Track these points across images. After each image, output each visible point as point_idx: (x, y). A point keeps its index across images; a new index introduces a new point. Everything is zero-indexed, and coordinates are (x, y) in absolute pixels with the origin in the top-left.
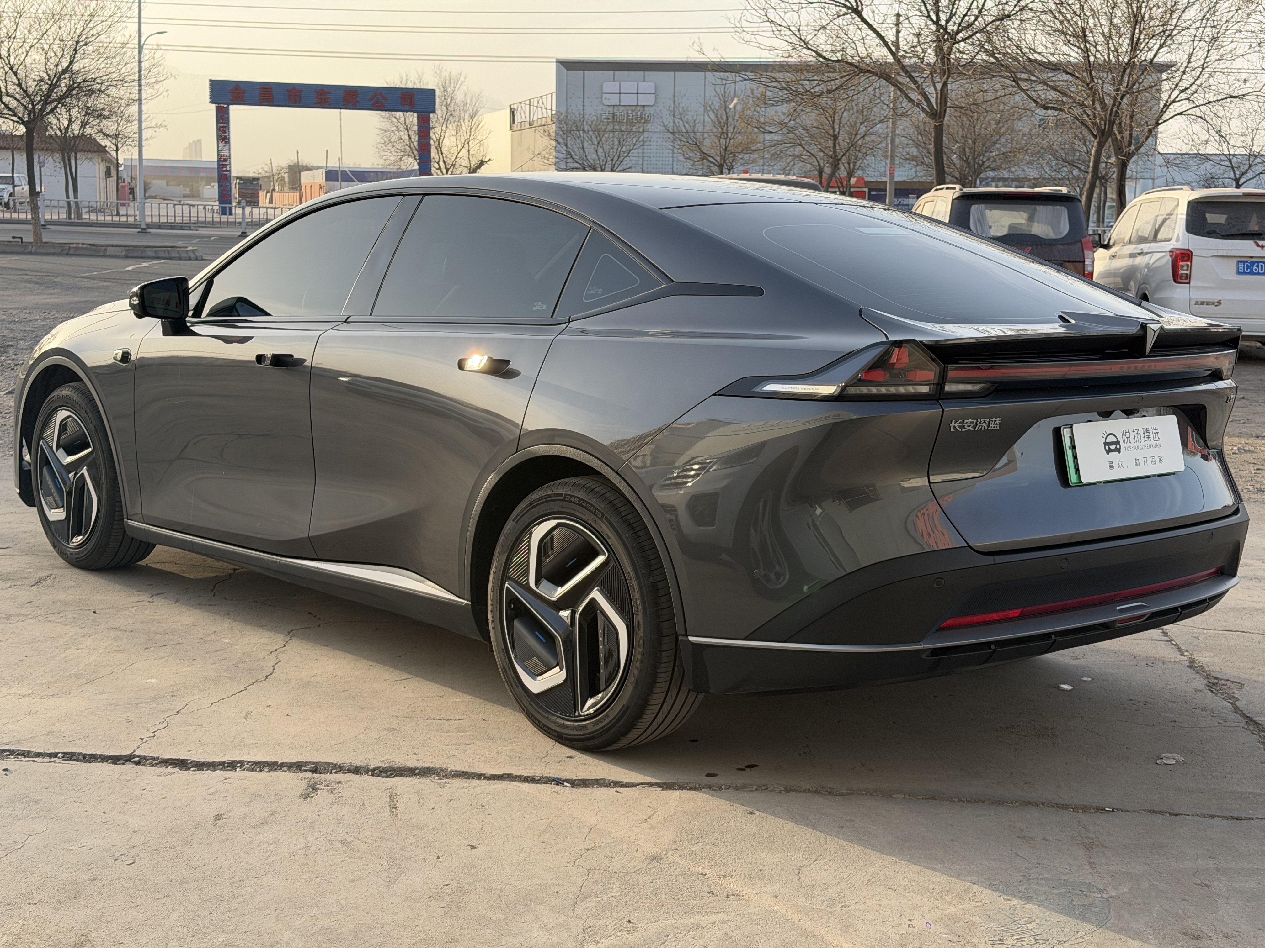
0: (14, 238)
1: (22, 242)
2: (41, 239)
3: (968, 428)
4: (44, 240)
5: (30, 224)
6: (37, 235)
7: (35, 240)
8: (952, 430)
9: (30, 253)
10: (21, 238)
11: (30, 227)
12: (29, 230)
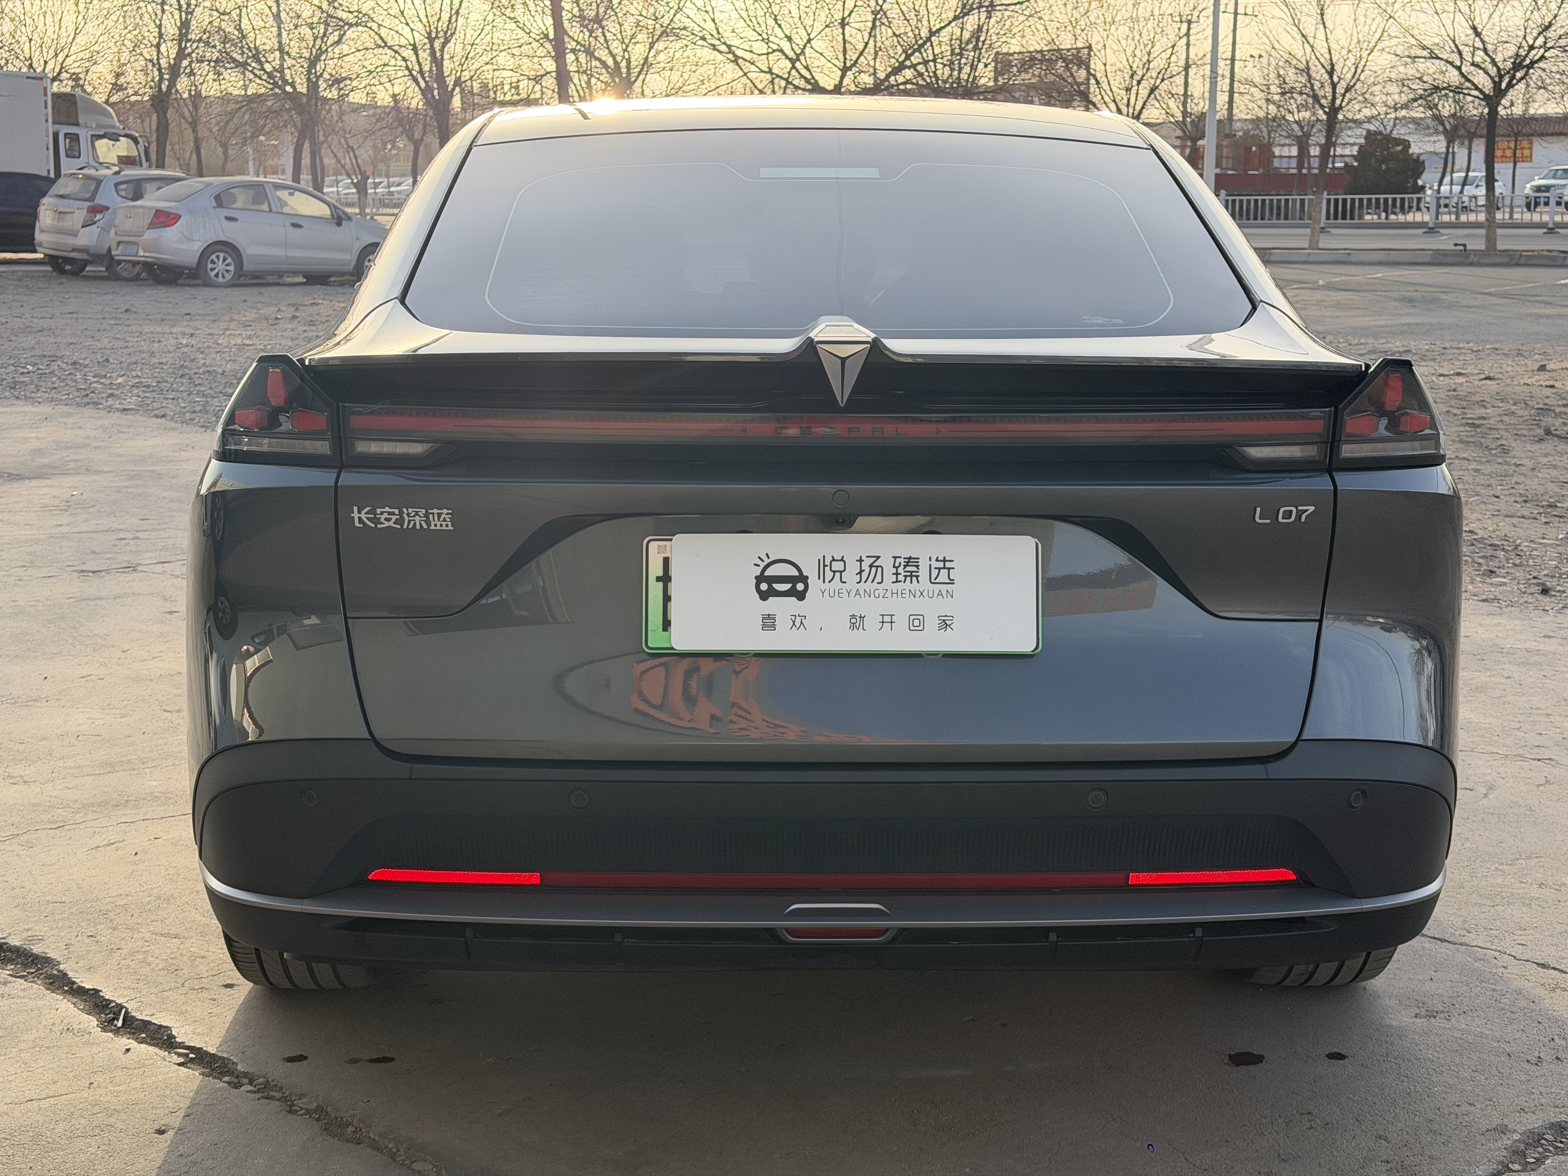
0: (1456, 245)
1: (1465, 250)
2: (1495, 245)
3: (387, 524)
4: (1500, 247)
5: (1483, 227)
6: (1491, 240)
7: (1488, 248)
8: (357, 524)
9: (1471, 264)
10: (1465, 245)
11: (1483, 232)
12: (1480, 236)
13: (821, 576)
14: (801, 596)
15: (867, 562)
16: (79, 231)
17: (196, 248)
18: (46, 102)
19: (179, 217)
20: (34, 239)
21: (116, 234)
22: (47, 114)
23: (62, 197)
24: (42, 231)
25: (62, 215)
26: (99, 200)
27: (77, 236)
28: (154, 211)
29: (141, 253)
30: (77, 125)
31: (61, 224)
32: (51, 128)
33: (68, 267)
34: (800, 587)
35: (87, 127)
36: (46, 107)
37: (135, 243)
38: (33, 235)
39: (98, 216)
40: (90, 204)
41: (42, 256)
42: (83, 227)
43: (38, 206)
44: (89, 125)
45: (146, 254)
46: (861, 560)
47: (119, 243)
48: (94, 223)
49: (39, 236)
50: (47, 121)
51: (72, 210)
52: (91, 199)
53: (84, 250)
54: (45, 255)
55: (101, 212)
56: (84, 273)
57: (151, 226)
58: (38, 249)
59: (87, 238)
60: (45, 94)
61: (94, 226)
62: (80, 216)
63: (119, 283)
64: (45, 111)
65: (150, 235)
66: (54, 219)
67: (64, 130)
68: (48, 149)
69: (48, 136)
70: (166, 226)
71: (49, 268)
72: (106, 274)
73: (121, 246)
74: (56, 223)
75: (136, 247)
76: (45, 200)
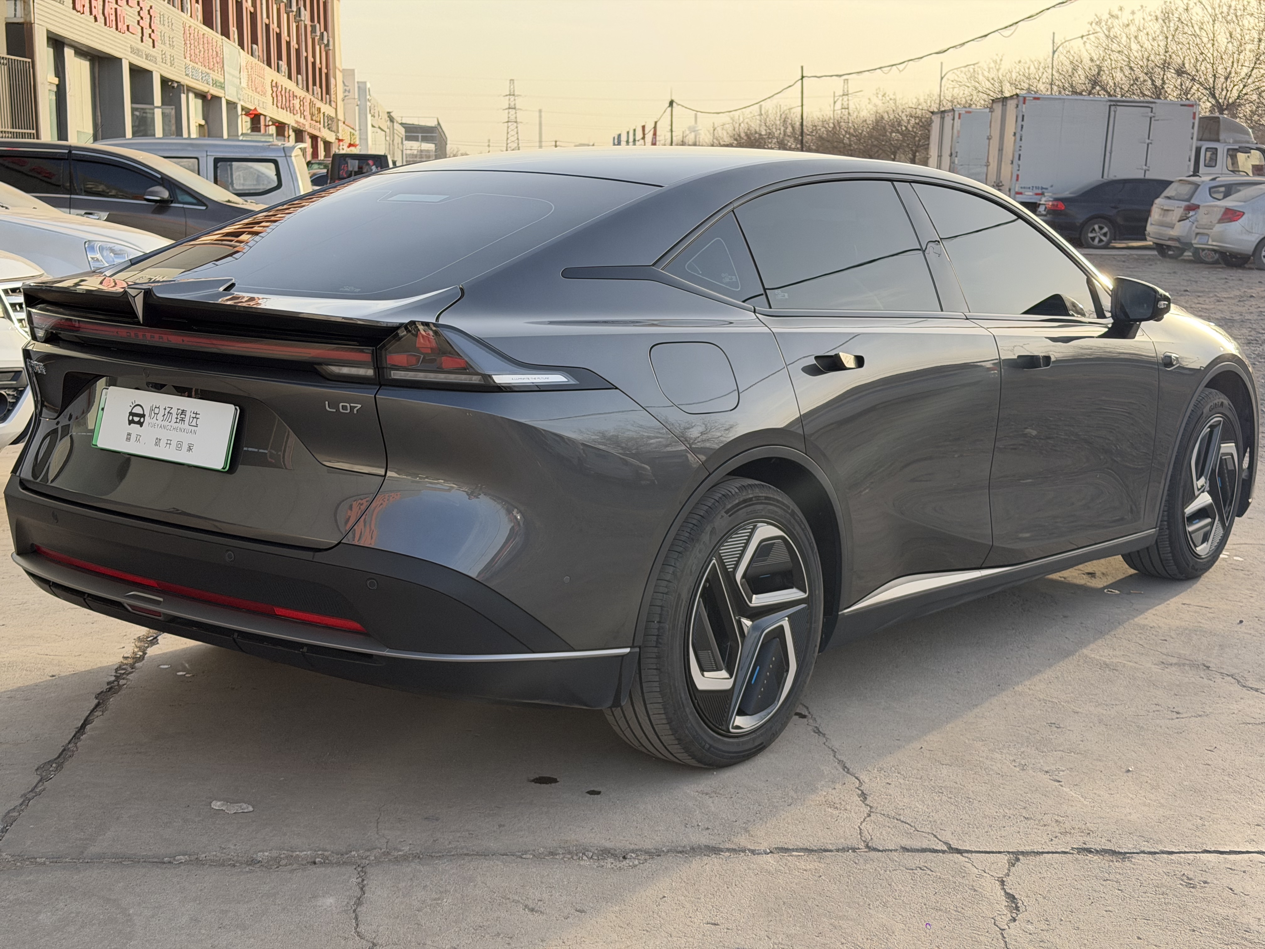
13: (150, 416)
14: (141, 424)
15: (168, 410)
16: (1175, 225)
17: (1253, 239)
18: (1194, 124)
19: (1244, 213)
20: (1145, 230)
21: (1196, 227)
22: (1193, 134)
23: (1169, 198)
24: (1152, 224)
25: (1166, 212)
26: (1194, 201)
27: (1173, 228)
28: (1223, 210)
29: (1210, 242)
30: (1218, 140)
31: (1164, 219)
32: (1195, 143)
33: (1170, 253)
34: (142, 420)
35: (1225, 142)
36: (1193, 128)
37: (1207, 235)
38: (1145, 227)
39: (1191, 213)
40: (1187, 203)
41: (1151, 243)
42: (1179, 221)
43: (1152, 205)
44: (1227, 141)
45: (1214, 243)
46: (165, 409)
47: (1197, 234)
48: (1188, 218)
49: (1149, 228)
50: (1192, 138)
51: (1173, 209)
52: (1188, 200)
53: (1177, 239)
54: (1154, 243)
55: (1194, 210)
56: (1182, 258)
57: (1221, 221)
58: (1148, 238)
59: (1180, 230)
60: (1194, 118)
61: (1188, 221)
62: (1178, 213)
63: (1201, 265)
64: (1192, 131)
65: (1218, 228)
66: (1160, 215)
67: (1205, 145)
68: (1190, 161)
69: (1191, 150)
70: (1231, 221)
71: (1155, 253)
72: (1192, 258)
73: (1198, 237)
74: (1161, 218)
75: (1207, 237)
76: (1158, 201)
